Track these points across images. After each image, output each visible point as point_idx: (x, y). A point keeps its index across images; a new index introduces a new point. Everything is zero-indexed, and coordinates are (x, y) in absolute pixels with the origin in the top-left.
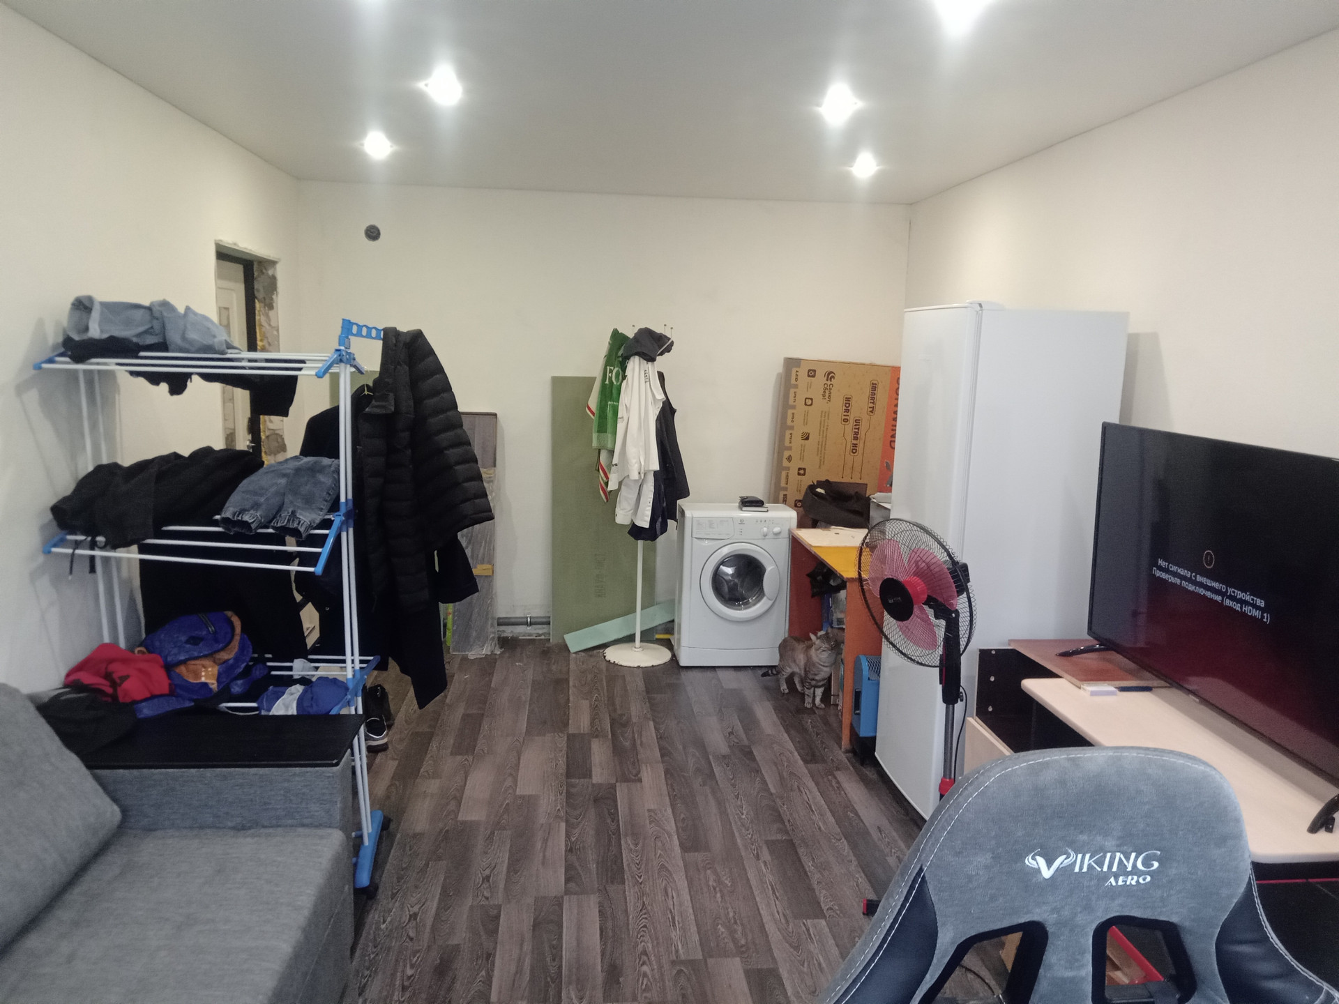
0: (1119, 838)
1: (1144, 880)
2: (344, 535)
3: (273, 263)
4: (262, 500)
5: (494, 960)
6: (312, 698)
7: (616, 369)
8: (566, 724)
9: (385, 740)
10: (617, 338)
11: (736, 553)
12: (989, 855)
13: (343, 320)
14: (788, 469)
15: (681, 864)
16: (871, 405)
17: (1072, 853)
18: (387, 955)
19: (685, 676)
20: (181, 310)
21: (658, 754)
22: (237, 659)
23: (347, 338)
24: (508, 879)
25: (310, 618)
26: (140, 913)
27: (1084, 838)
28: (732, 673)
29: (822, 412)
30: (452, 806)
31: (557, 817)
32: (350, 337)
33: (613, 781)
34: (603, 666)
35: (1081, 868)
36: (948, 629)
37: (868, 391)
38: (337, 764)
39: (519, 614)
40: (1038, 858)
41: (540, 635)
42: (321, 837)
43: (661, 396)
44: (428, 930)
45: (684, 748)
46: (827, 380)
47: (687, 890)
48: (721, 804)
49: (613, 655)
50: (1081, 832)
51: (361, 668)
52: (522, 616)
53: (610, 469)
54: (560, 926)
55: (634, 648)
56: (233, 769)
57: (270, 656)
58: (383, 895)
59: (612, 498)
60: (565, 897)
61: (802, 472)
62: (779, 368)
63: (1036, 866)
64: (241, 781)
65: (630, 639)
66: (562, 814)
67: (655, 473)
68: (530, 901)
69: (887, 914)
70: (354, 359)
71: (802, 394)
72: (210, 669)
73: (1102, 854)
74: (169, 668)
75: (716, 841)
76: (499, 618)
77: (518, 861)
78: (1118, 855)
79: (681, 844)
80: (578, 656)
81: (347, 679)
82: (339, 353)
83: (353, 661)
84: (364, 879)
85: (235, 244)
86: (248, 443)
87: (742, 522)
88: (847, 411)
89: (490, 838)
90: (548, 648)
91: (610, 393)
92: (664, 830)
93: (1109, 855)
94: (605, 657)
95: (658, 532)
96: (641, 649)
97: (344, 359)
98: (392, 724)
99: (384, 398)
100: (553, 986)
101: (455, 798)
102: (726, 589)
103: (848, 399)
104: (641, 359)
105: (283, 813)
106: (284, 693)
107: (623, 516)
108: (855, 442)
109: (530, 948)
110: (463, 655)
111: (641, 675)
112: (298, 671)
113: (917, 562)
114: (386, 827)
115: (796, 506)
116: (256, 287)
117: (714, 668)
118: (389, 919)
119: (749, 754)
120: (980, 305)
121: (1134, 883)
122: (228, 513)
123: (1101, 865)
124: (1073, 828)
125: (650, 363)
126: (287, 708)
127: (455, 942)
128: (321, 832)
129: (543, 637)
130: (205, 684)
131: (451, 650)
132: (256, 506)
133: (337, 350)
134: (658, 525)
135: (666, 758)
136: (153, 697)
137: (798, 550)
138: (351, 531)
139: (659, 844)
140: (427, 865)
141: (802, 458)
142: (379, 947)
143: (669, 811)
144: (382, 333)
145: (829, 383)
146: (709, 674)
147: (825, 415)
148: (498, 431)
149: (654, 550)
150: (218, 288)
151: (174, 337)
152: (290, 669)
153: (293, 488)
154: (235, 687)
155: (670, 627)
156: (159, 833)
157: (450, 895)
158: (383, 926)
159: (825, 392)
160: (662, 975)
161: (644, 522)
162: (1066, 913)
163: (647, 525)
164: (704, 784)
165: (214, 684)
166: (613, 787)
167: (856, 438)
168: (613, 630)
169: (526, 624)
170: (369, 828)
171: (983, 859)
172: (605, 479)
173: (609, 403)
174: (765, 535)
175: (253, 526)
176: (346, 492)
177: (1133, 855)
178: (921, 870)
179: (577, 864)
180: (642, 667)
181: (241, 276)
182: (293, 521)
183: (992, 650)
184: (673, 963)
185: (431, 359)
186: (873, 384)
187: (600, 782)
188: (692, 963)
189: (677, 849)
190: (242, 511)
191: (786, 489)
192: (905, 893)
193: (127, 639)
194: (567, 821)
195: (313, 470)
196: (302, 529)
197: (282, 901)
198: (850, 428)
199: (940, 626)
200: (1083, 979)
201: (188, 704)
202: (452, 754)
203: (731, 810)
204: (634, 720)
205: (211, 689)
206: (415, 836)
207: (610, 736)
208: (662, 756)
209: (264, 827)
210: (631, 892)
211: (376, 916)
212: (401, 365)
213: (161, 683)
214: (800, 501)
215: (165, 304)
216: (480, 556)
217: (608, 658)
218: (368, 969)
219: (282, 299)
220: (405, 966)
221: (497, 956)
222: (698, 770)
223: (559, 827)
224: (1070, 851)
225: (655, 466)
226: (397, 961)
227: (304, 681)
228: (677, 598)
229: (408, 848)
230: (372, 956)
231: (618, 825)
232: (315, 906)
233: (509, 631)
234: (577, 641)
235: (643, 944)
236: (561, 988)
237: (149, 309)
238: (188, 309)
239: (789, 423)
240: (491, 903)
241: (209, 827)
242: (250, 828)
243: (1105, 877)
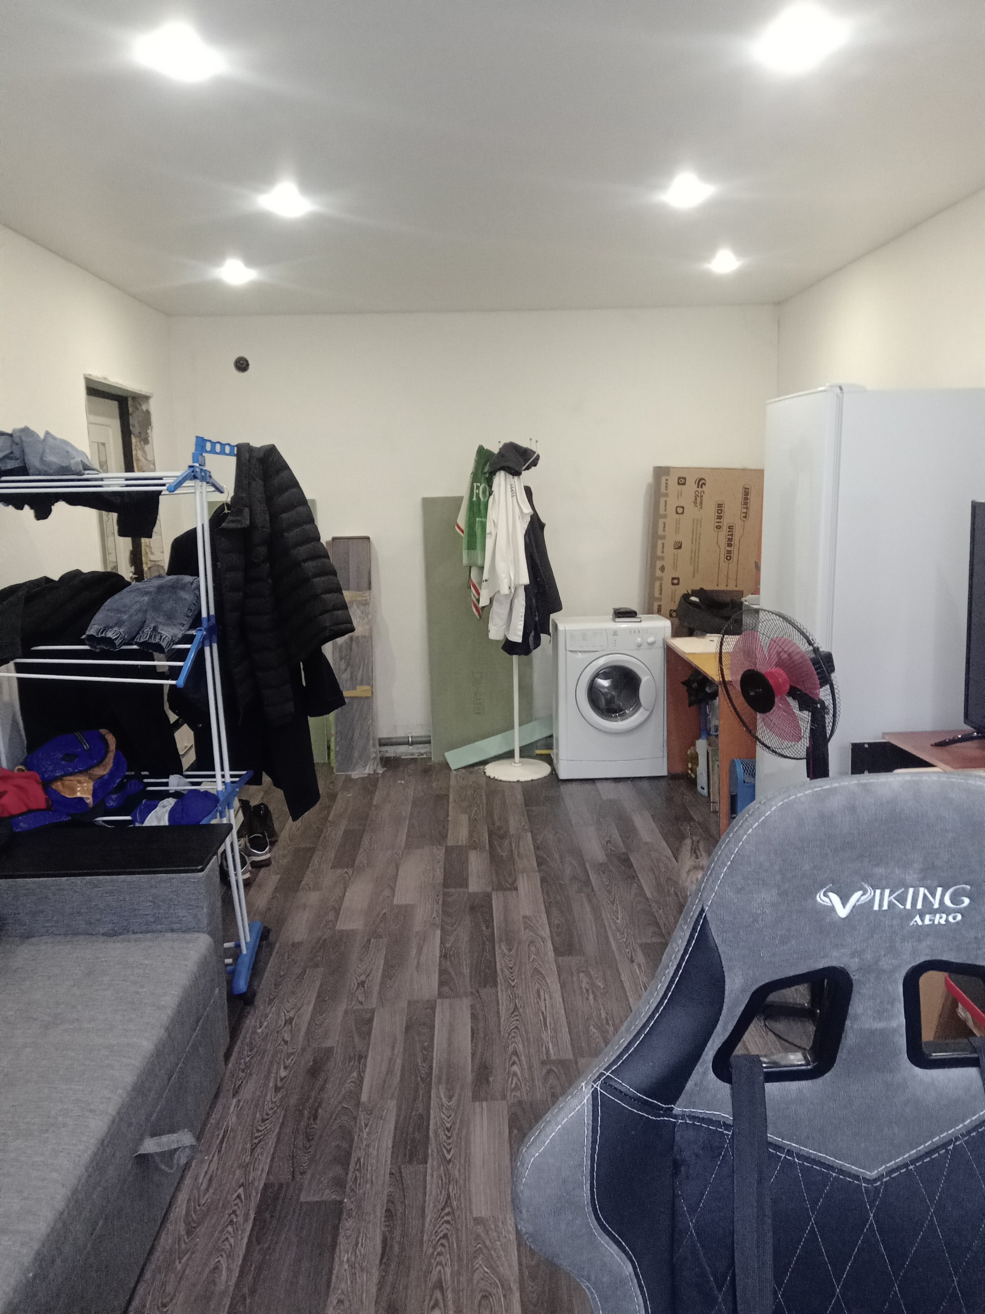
0: (922, 870)
1: (954, 918)
2: (207, 650)
3: (146, 398)
4: (125, 617)
5: (366, 1062)
6: (182, 810)
7: (483, 485)
8: (444, 837)
9: (268, 856)
10: (483, 454)
11: (609, 665)
12: (774, 892)
13: (197, 437)
14: (661, 579)
15: (554, 968)
16: (745, 510)
17: (869, 889)
18: (263, 1058)
19: (564, 788)
20: (42, 435)
21: (535, 864)
22: (112, 774)
23: (201, 455)
24: (383, 984)
25: (184, 738)
26: (11, 1013)
27: (880, 871)
28: (612, 785)
29: (694, 520)
30: (331, 916)
31: (434, 924)
32: (204, 454)
33: (489, 889)
34: (483, 781)
35: (881, 905)
36: (814, 720)
37: (740, 496)
38: (202, 870)
39: (400, 733)
40: (831, 895)
41: (422, 754)
42: (188, 942)
43: (528, 510)
44: (302, 1033)
45: (561, 857)
46: (698, 487)
47: (559, 993)
48: (596, 910)
49: (493, 771)
50: (877, 865)
51: (232, 782)
52: (403, 735)
53: (480, 586)
54: (432, 1028)
55: (514, 764)
56: (101, 877)
57: (147, 773)
58: (259, 1001)
59: (484, 613)
60: (438, 1000)
61: (675, 581)
62: (649, 478)
63: (830, 904)
64: (110, 888)
65: (509, 755)
66: (438, 921)
67: (526, 588)
68: (403, 1004)
69: (671, 961)
70: (210, 477)
71: (673, 502)
72: (85, 785)
73: (903, 889)
74: (46, 785)
75: (591, 947)
76: (380, 740)
77: (393, 966)
78: (922, 890)
79: (556, 950)
80: (459, 773)
81: (217, 791)
82: (192, 469)
83: (223, 776)
84: (242, 985)
85: (105, 379)
86: (131, 575)
87: (615, 633)
88: (720, 517)
89: (366, 946)
90: (431, 766)
91: (478, 509)
92: (538, 935)
93: (911, 890)
94: (485, 773)
95: (532, 646)
96: (520, 764)
97: (198, 475)
98: (276, 841)
99: (239, 512)
100: (423, 1086)
101: (334, 908)
102: (603, 702)
103: (720, 505)
104: (507, 474)
105: (152, 920)
106: (156, 806)
107: (496, 632)
108: (729, 549)
109: (402, 1049)
110: (346, 775)
111: (520, 790)
112: (174, 786)
113: (778, 653)
114: (265, 937)
115: (671, 616)
116: (131, 422)
117: (593, 780)
118: (265, 1023)
119: (626, 861)
120: (841, 388)
121: (943, 922)
122: (92, 631)
123: (903, 902)
124: (867, 860)
125: (516, 478)
126: (159, 821)
127: (328, 1045)
128: (188, 936)
129: (425, 756)
130: (81, 799)
131: (335, 771)
132: (119, 623)
133: (190, 467)
134: (531, 639)
135: (543, 867)
136: (30, 811)
137: (673, 658)
138: (215, 646)
139: (533, 949)
140: (304, 972)
141: (675, 567)
142: (255, 1050)
143: (544, 916)
144: (236, 448)
145: (700, 490)
146: (588, 787)
147: (697, 522)
148: (372, 554)
149: (530, 664)
150: (89, 423)
151: (33, 461)
152: (166, 784)
153: (155, 606)
154: (110, 801)
155: (549, 742)
156: (33, 940)
157: (324, 1000)
158: (259, 1031)
159: (696, 499)
160: (531, 1074)
161: (517, 636)
162: (868, 956)
163: (519, 640)
164: (580, 891)
165: (90, 800)
166: (488, 896)
167: (730, 545)
168: (492, 746)
169: (408, 743)
170: (246, 936)
171: (767, 896)
172: (477, 596)
173: (478, 519)
174: (639, 646)
175: (117, 642)
176: (207, 608)
177: (939, 890)
178: (703, 910)
179: (451, 970)
180: (522, 782)
181: (116, 411)
182: (155, 636)
183: (864, 743)
184: (543, 1063)
185: (286, 472)
186: (746, 488)
187: (476, 890)
188: (562, 1063)
189: (551, 954)
190: (106, 629)
191: (660, 599)
192: (688, 936)
193: (8, 761)
194: (442, 929)
195: (174, 588)
196: (164, 644)
197: (146, 1001)
198: (723, 534)
199: (805, 717)
200: (895, 1031)
201: (65, 819)
202: (333, 867)
203: (606, 915)
204: (512, 831)
205: (87, 804)
206: (293, 945)
207: (487, 848)
208: (539, 865)
209: (134, 933)
210: (503, 996)
211: (253, 1021)
212: (255, 480)
213: (38, 799)
214: (675, 611)
215: (26, 430)
216: (359, 678)
217: (488, 774)
218: (243, 1071)
219: (156, 433)
220: (278, 1069)
221: (369, 1059)
222: (574, 878)
223: (434, 934)
224: (866, 886)
225: (525, 579)
226: (271, 1062)
227: (177, 795)
228: (554, 713)
229: (286, 957)
230: (248, 1059)
231: (493, 931)
232: (180, 1005)
233: (391, 751)
234: (457, 759)
235: (513, 1045)
236: (431, 1087)
237: (11, 435)
238: (47, 433)
239: (660, 532)
240: (366, 1007)
241: (81, 934)
242: (121, 934)
243: (910, 915)
